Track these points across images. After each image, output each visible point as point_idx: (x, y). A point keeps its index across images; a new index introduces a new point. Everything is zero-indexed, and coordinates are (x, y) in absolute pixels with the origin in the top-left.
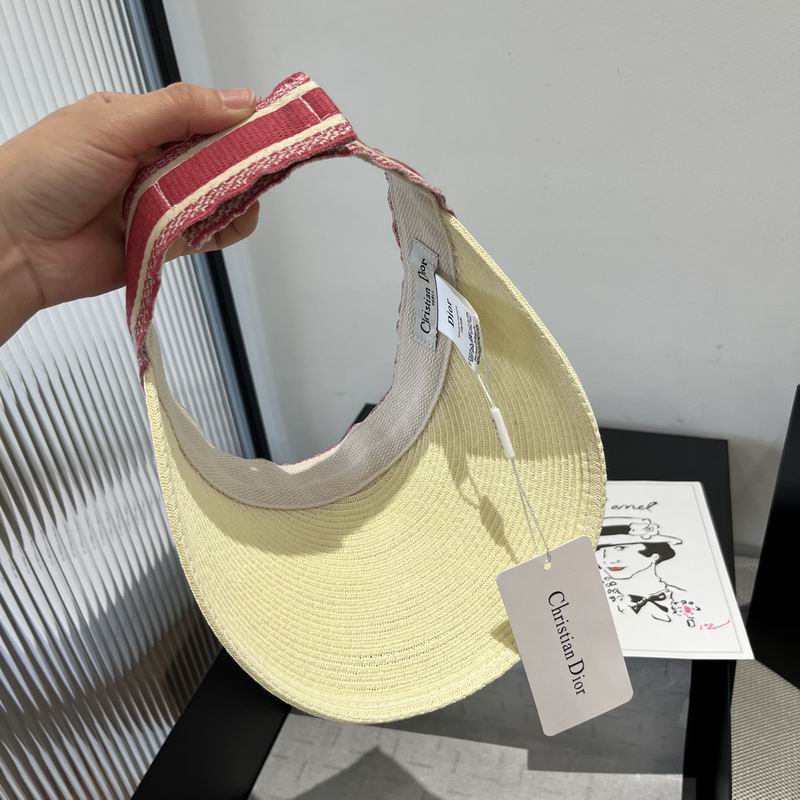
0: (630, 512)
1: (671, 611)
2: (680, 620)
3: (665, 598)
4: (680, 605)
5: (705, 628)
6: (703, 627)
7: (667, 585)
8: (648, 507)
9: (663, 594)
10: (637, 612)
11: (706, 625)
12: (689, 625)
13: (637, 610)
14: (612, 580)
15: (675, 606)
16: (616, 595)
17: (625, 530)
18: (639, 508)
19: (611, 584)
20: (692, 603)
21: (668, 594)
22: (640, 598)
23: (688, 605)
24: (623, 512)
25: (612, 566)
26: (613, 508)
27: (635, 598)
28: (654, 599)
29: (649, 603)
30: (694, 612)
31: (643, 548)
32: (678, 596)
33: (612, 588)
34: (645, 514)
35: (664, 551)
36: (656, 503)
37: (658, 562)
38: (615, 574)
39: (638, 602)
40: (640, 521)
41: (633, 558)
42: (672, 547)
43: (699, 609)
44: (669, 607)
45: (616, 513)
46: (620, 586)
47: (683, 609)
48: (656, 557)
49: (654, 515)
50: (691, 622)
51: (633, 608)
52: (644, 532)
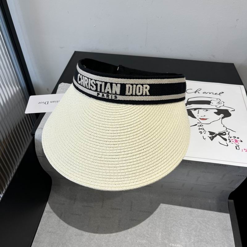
0: (211, 95)
1: (228, 141)
2: (232, 145)
3: (226, 134)
4: (233, 138)
5: (244, 151)
6: (243, 150)
7: (227, 128)
8: (219, 94)
9: (225, 132)
10: (212, 140)
11: (245, 149)
12: (237, 148)
13: (212, 139)
14: (201, 124)
15: (230, 139)
16: (202, 131)
17: (208, 103)
18: (215, 94)
19: (200, 126)
20: (238, 138)
21: (227, 133)
22: (214, 133)
23: (236, 139)
24: (208, 95)
25: (201, 118)
26: (203, 93)
27: (211, 133)
28: (220, 134)
29: (218, 136)
30: (239, 142)
31: (216, 111)
32: (232, 134)
33: (201, 127)
34: (218, 96)
35: (226, 114)
36: (223, 93)
37: (223, 118)
38: (202, 121)
39: (213, 135)
40: (216, 100)
41: (211, 115)
42: (230, 112)
43: (242, 141)
44: (227, 139)
45: (205, 95)
46: (205, 127)
47: (234, 141)
48: (222, 115)
49: (222, 97)
50: (238, 147)
51: (210, 138)
52: (217, 104)
